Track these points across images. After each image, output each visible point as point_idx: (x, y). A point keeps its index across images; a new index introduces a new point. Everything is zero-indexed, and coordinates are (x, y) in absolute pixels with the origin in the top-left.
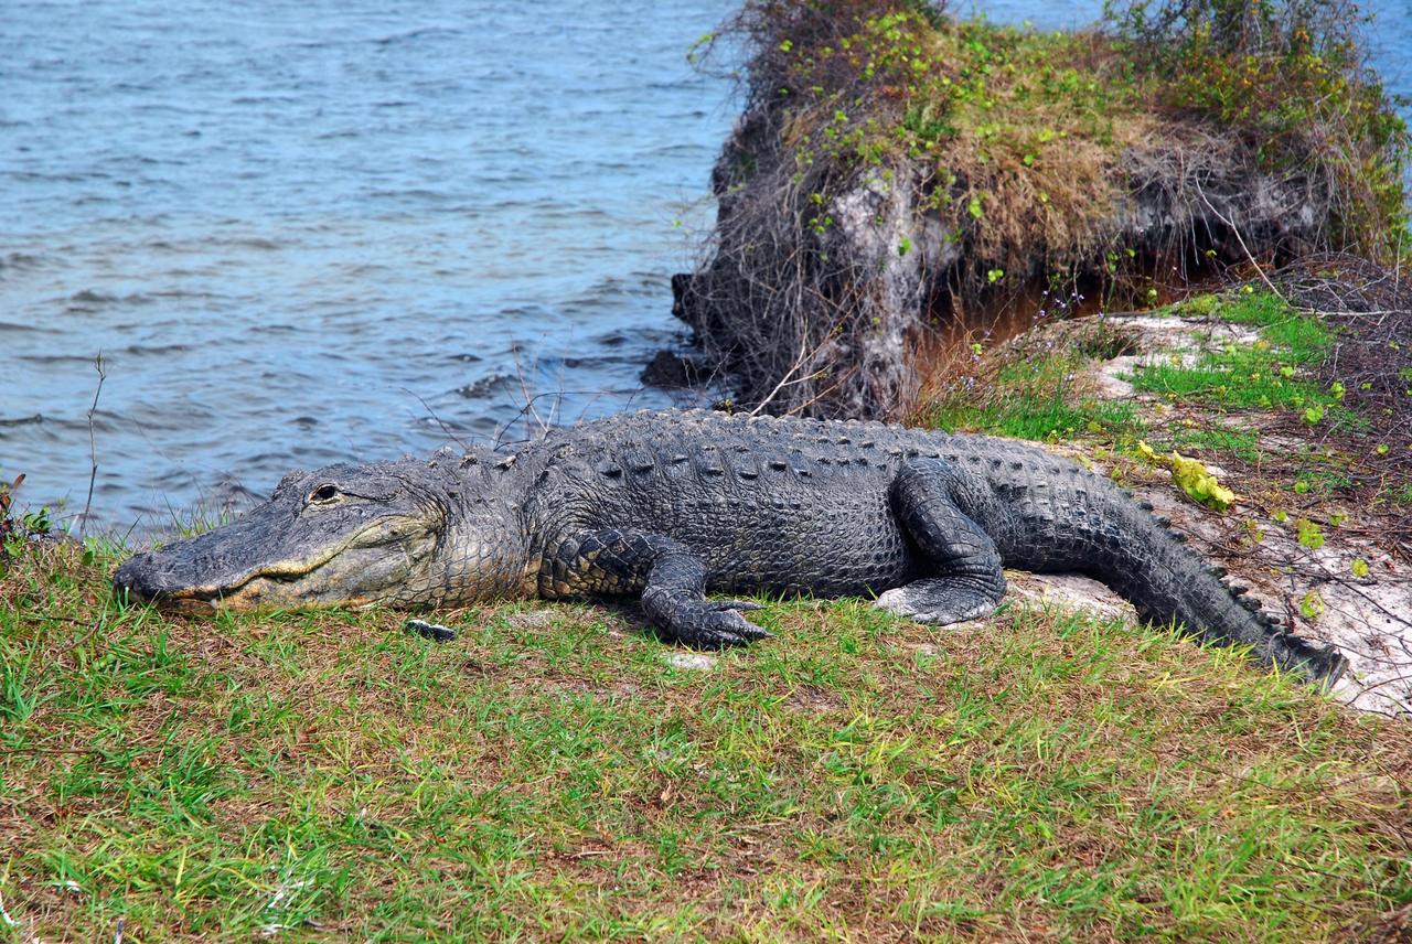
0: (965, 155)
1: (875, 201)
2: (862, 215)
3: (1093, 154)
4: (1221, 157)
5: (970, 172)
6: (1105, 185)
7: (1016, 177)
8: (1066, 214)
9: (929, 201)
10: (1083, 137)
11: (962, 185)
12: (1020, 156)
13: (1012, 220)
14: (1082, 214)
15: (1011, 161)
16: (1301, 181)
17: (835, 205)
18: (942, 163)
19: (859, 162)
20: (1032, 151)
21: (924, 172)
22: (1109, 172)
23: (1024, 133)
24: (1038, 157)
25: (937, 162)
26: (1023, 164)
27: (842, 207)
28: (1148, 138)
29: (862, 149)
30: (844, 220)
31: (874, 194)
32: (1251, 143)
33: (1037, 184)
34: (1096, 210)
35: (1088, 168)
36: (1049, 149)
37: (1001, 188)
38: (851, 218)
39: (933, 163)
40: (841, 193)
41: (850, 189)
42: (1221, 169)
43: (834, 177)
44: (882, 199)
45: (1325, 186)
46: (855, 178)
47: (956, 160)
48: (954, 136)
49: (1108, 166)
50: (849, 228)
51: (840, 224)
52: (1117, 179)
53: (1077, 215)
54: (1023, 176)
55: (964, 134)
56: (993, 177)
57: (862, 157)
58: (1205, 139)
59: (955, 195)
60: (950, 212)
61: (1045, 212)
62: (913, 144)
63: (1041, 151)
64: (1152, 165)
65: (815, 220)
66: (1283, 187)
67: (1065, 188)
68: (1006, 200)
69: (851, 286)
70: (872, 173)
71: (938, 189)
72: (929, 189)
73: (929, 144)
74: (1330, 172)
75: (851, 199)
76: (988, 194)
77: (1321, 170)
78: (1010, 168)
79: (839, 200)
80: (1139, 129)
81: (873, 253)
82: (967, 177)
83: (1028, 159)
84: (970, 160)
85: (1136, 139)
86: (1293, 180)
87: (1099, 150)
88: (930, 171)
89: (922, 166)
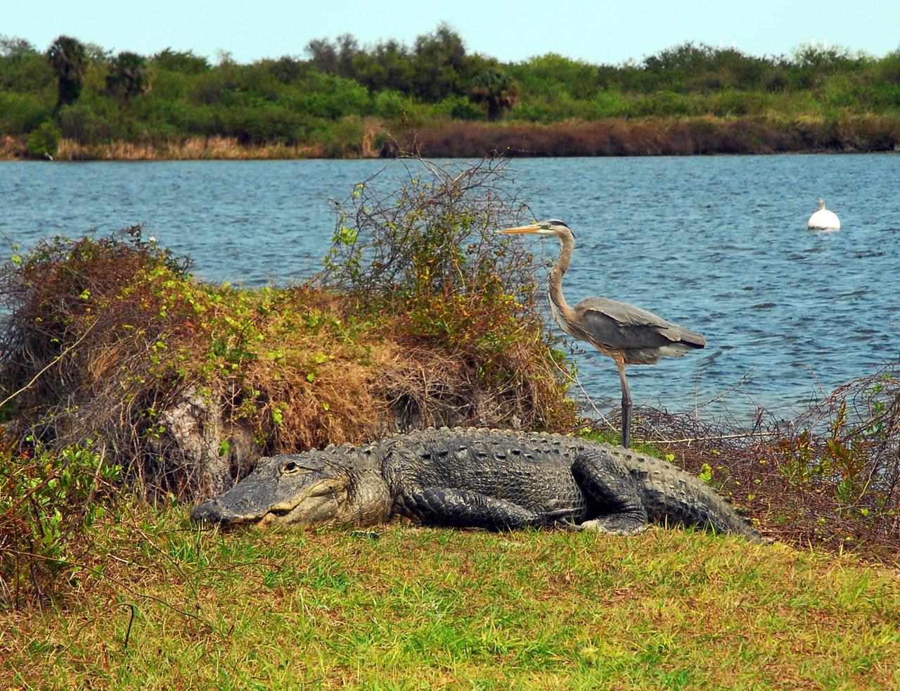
0: (263, 374)
1: (197, 413)
2: (188, 423)
3: (358, 373)
4: (451, 374)
5: (268, 388)
6: (369, 397)
7: (303, 391)
8: (342, 420)
9: (240, 411)
10: (347, 359)
11: (263, 399)
12: (304, 375)
13: (302, 426)
14: (354, 420)
15: (298, 379)
16: (510, 394)
17: (165, 417)
18: (247, 381)
19: (180, 381)
20: (313, 371)
21: (232, 389)
22: (371, 386)
23: (305, 356)
24: (317, 376)
25: (242, 380)
26: (307, 380)
27: (170, 419)
28: (396, 359)
29: (183, 371)
30: (173, 429)
31: (195, 407)
32: (471, 364)
33: (318, 397)
34: (364, 417)
35: (357, 383)
36: (323, 369)
37: (292, 400)
38: (178, 427)
39: (239, 380)
40: (169, 407)
41: (175, 405)
42: (450, 385)
43: (160, 395)
44: (202, 411)
45: (530, 398)
46: (179, 395)
47: (256, 378)
48: (252, 359)
49: (369, 382)
50: (178, 435)
51: (171, 432)
52: (376, 393)
53: (350, 421)
54: (308, 391)
55: (260, 358)
56: (286, 392)
57: (183, 378)
58: (438, 359)
59: (260, 406)
60: (256, 420)
61: (327, 419)
62: (222, 366)
63: (320, 369)
64: (404, 381)
65: (150, 430)
66: (498, 400)
67: (341, 400)
68: (296, 410)
69: (185, 482)
70: (192, 390)
71: (245, 400)
72: (238, 401)
73: (235, 366)
74: (532, 386)
75: (177, 412)
76: (285, 405)
77: (526, 385)
78: (297, 384)
79: (167, 412)
80: (387, 352)
81: (198, 456)
82: (266, 392)
83: (310, 377)
84: (268, 378)
85: (387, 360)
86: (504, 394)
87: (361, 369)
88: (237, 389)
89: (230, 384)
